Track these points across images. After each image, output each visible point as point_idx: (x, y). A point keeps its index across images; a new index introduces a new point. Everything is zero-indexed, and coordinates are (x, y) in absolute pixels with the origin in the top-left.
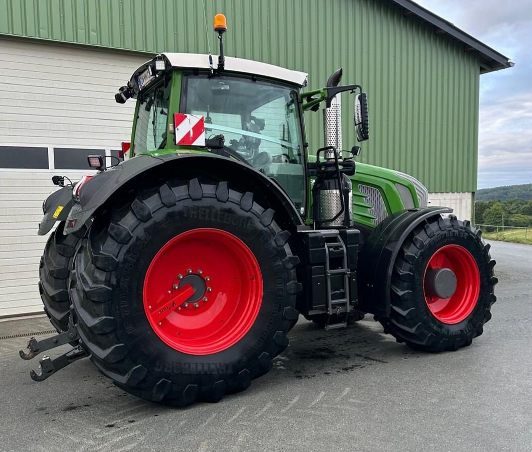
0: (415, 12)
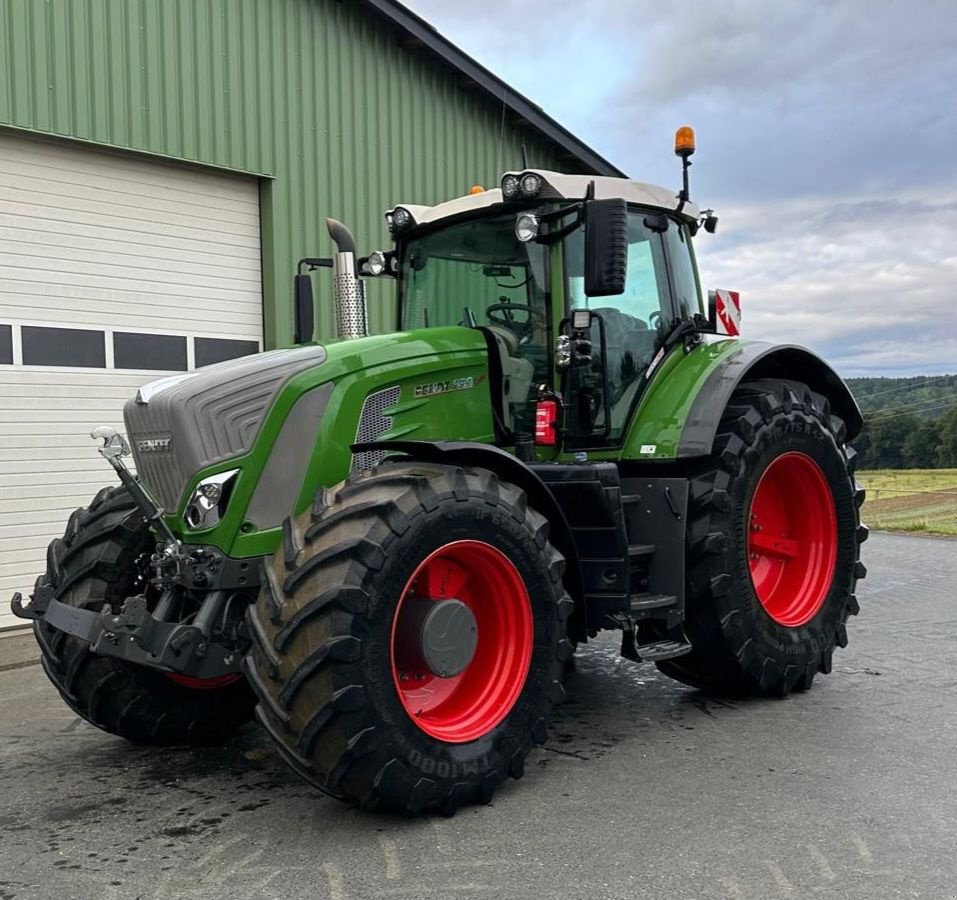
0: (480, 82)
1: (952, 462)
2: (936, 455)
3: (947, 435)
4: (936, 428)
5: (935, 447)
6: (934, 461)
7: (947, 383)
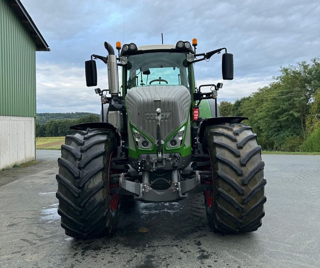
1: (49, 135)
2: (45, 133)
3: (48, 128)
4: (45, 127)
5: (45, 131)
6: (45, 135)
7: (43, 115)
